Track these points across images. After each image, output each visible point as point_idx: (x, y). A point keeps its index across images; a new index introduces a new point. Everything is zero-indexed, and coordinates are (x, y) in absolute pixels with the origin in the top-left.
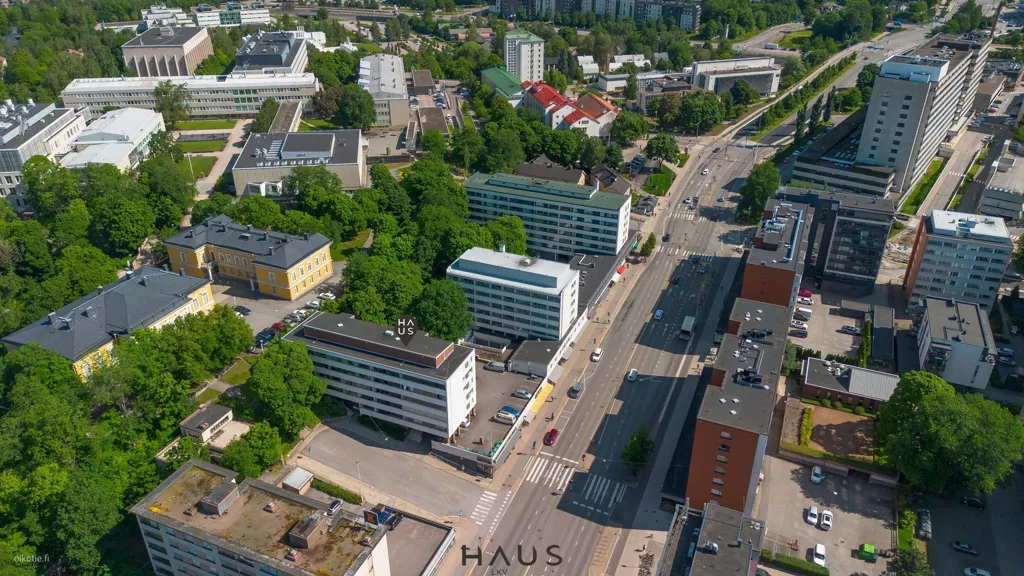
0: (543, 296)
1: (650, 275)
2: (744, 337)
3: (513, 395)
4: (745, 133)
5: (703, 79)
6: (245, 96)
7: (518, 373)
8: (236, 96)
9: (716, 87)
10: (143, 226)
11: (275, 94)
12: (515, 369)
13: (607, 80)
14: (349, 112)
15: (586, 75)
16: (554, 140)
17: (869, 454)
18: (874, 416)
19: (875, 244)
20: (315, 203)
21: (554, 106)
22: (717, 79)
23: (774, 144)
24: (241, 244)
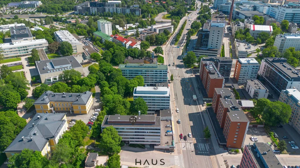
0: (164, 97)
1: (175, 85)
2: (225, 98)
3: (166, 127)
4: (172, 43)
5: (155, 30)
6: (23, 49)
7: (163, 120)
8: (19, 49)
9: (159, 32)
10: (18, 99)
11: (34, 47)
12: (162, 119)
13: (128, 32)
14: (65, 50)
15: (120, 31)
16: (131, 51)
17: (254, 120)
18: (250, 111)
19: (229, 69)
20: (76, 81)
21: (126, 41)
22: (159, 29)
23: (181, 45)
24: (63, 99)
